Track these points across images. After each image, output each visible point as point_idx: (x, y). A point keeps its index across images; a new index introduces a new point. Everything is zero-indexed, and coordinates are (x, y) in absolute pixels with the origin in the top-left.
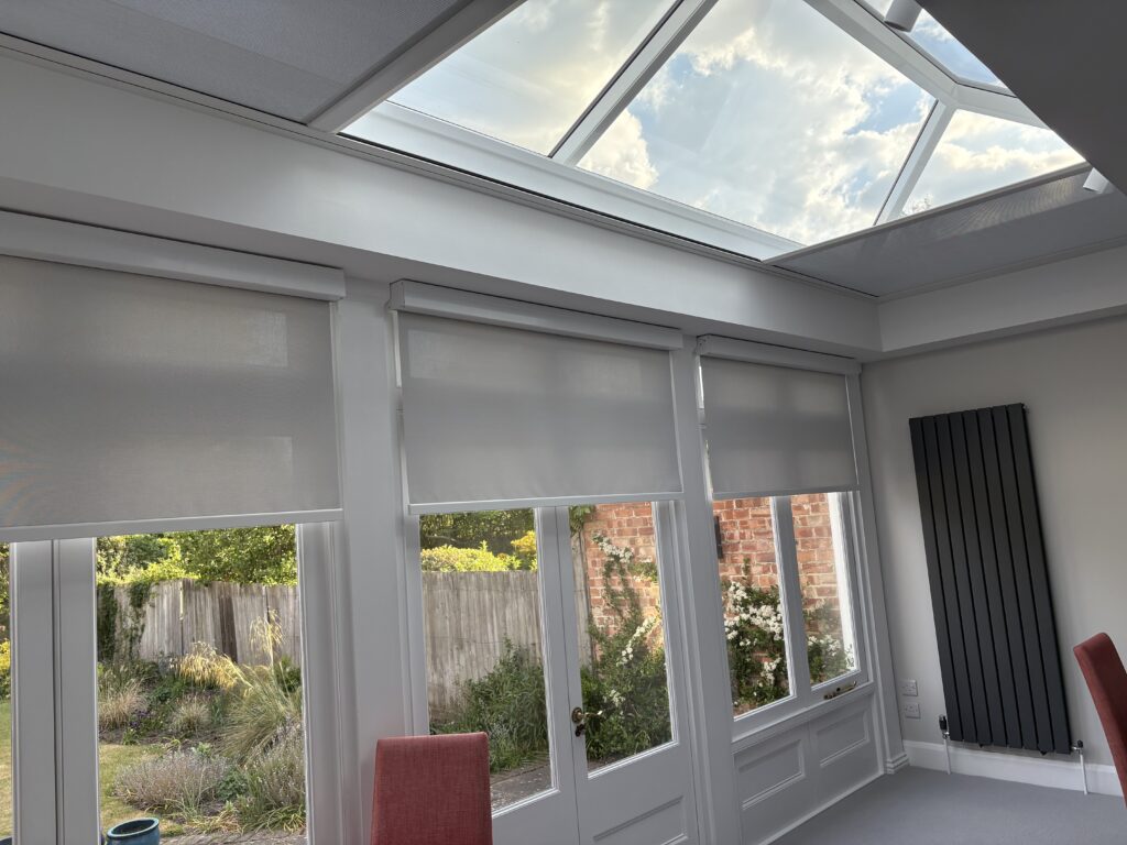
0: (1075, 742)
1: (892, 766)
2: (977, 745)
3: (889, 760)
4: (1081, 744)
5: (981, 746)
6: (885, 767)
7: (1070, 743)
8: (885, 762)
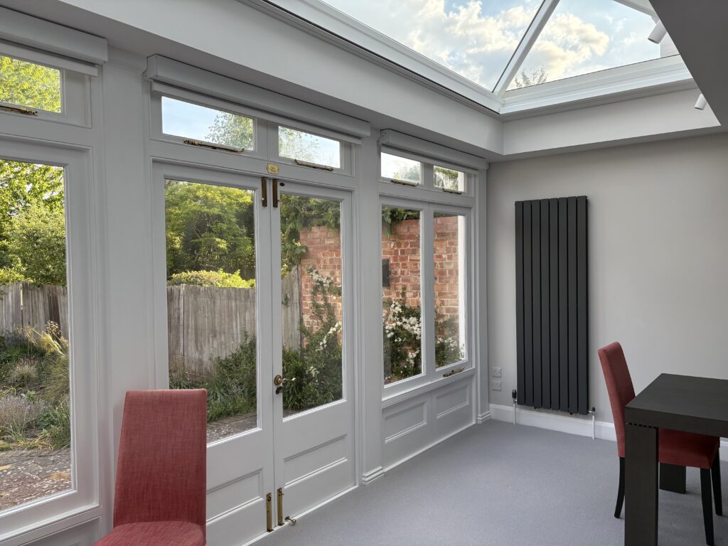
0: (591, 408)
1: (481, 419)
2: (533, 408)
3: (480, 415)
4: (594, 410)
5: (535, 408)
6: (477, 420)
7: (588, 409)
8: (477, 417)
